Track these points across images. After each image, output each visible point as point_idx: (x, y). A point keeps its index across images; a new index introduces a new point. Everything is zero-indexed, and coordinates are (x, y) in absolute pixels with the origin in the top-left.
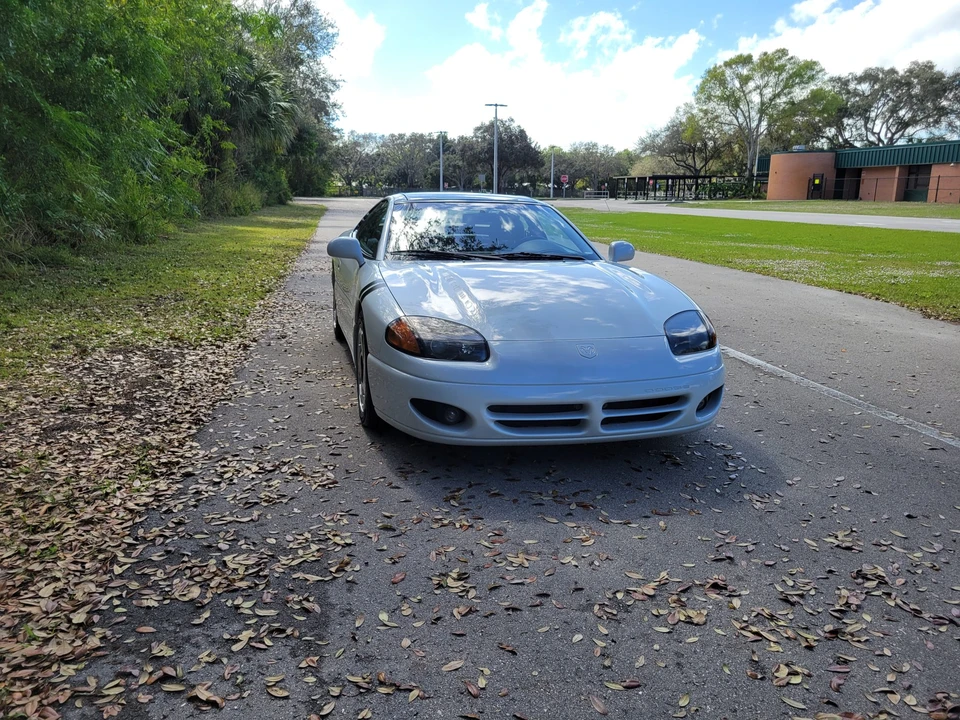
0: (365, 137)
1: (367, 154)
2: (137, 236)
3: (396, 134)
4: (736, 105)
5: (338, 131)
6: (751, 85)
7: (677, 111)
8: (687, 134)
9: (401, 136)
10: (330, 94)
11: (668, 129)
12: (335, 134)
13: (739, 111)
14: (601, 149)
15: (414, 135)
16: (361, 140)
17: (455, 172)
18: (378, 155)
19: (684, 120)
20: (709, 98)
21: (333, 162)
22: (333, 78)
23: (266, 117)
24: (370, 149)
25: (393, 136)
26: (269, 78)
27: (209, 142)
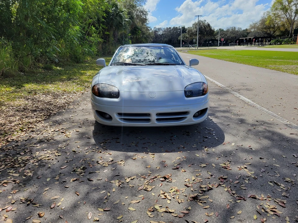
0: (159, 29)
1: (159, 34)
2: (78, 61)
3: (168, 28)
4: (287, 11)
5: (150, 27)
6: (292, 3)
7: (264, 14)
8: (267, 22)
9: (170, 28)
10: (146, 16)
11: (260, 21)
12: (149, 28)
13: (287, 13)
14: (237, 29)
15: (174, 27)
16: (157, 30)
17: (187, 39)
18: (163, 34)
19: (266, 17)
20: (276, 9)
21: (148, 37)
22: (146, 11)
23: (121, 24)
24: (160, 33)
25: (167, 28)
26: (122, 12)
27: (102, 32)
